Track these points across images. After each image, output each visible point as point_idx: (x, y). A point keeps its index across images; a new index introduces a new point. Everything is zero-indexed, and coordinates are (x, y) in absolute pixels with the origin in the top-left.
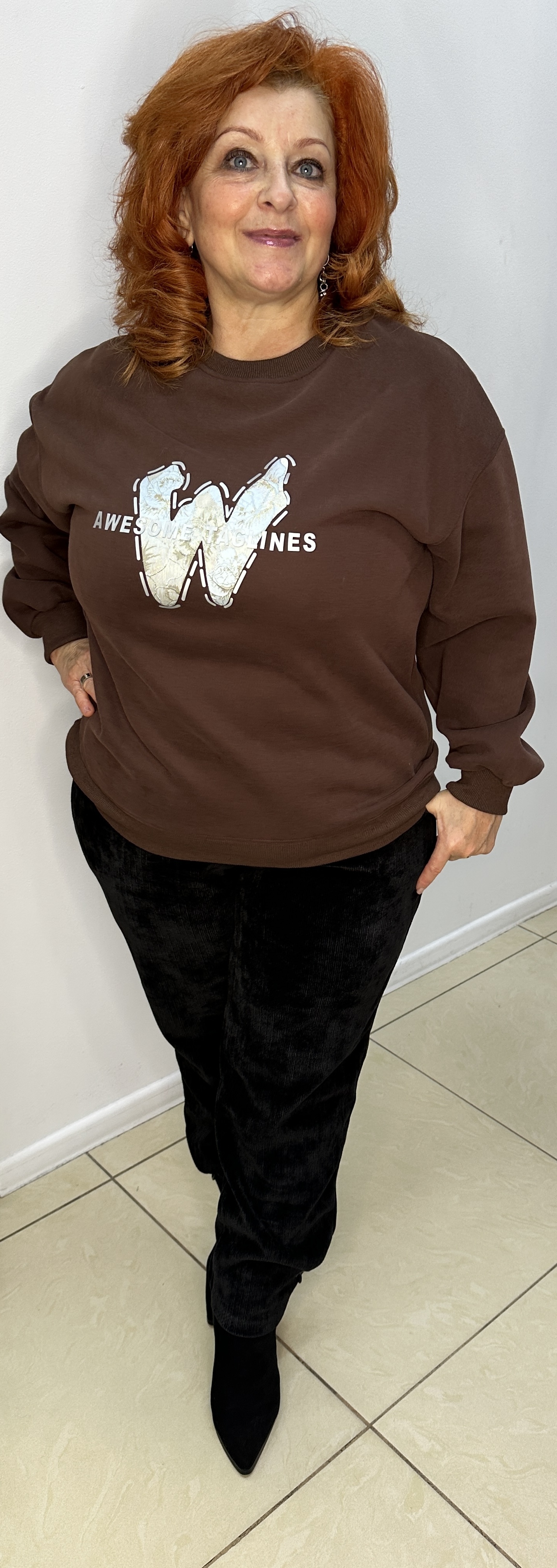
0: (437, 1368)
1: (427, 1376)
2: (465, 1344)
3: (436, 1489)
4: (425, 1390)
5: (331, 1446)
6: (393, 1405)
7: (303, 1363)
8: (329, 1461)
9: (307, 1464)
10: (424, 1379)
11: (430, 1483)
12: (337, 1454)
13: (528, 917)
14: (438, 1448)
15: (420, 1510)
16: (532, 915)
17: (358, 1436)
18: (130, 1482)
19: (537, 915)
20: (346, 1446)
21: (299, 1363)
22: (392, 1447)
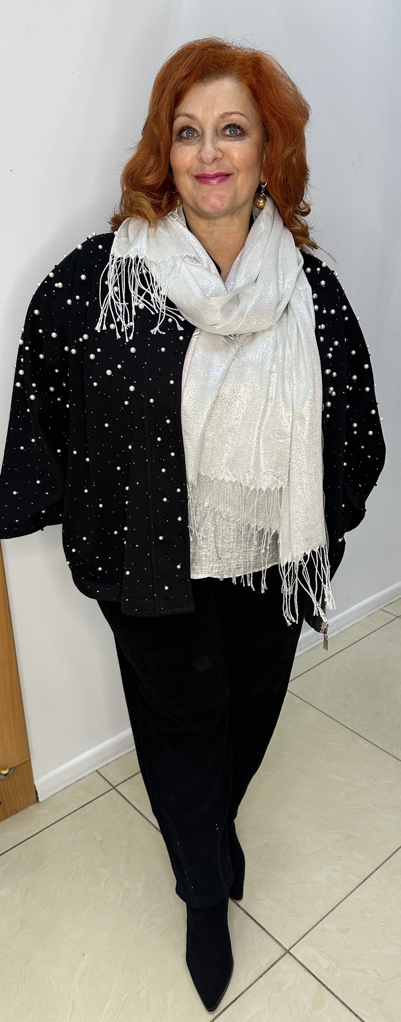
0: (332, 910)
1: (326, 916)
2: (351, 893)
3: (333, 993)
4: (324, 926)
5: (262, 966)
6: (303, 937)
7: (242, 909)
8: (261, 977)
9: (246, 979)
10: (324, 918)
11: (328, 990)
12: (266, 971)
13: (388, 603)
14: (334, 965)
15: (323, 1009)
16: (390, 602)
17: (280, 959)
18: (127, 994)
19: (393, 602)
20: (272, 966)
21: (240, 910)
22: (303, 965)
